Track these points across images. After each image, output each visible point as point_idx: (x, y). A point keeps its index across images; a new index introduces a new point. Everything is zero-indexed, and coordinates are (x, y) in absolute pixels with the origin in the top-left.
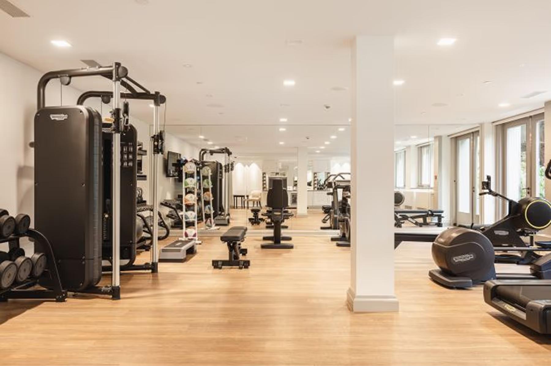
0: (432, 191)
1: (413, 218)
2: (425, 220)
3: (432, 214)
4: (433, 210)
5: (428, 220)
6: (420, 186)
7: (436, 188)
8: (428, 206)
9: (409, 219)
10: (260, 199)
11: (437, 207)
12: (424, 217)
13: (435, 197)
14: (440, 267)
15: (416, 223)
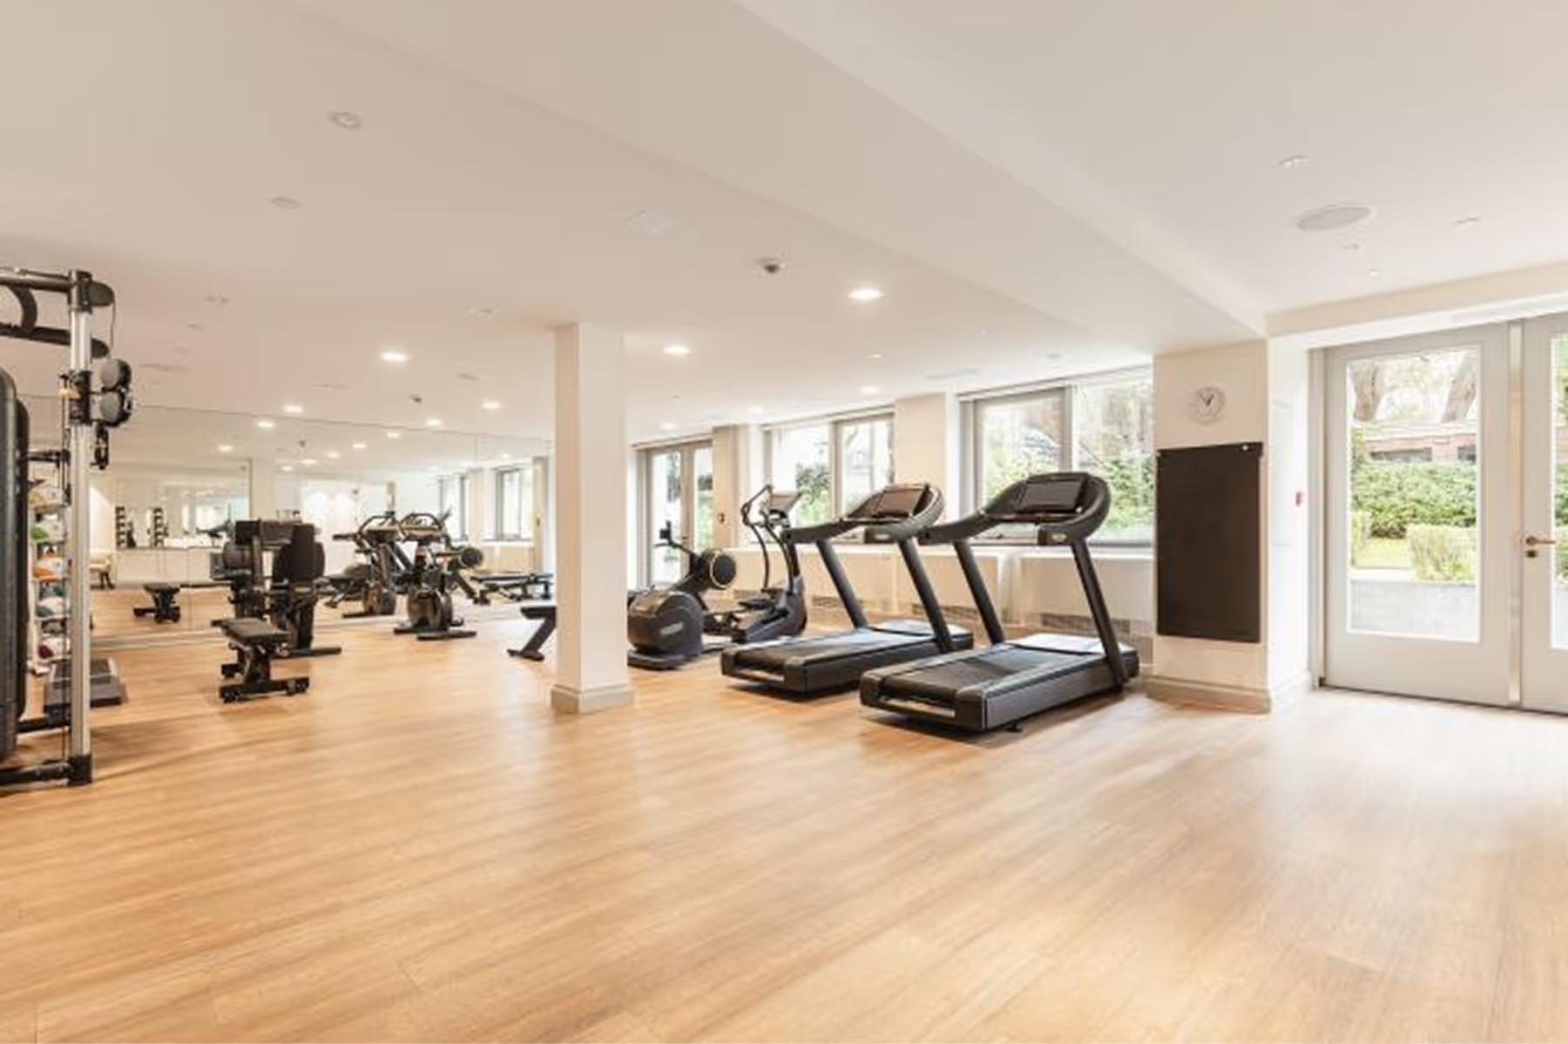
0: (531, 544)
1: (506, 587)
2: (525, 591)
3: (535, 581)
4: (538, 574)
5: (530, 589)
6: (500, 537)
7: (539, 538)
8: (525, 570)
9: (502, 590)
10: (109, 567)
11: (540, 568)
12: (523, 586)
13: (536, 554)
14: (636, 645)
15: (512, 597)
